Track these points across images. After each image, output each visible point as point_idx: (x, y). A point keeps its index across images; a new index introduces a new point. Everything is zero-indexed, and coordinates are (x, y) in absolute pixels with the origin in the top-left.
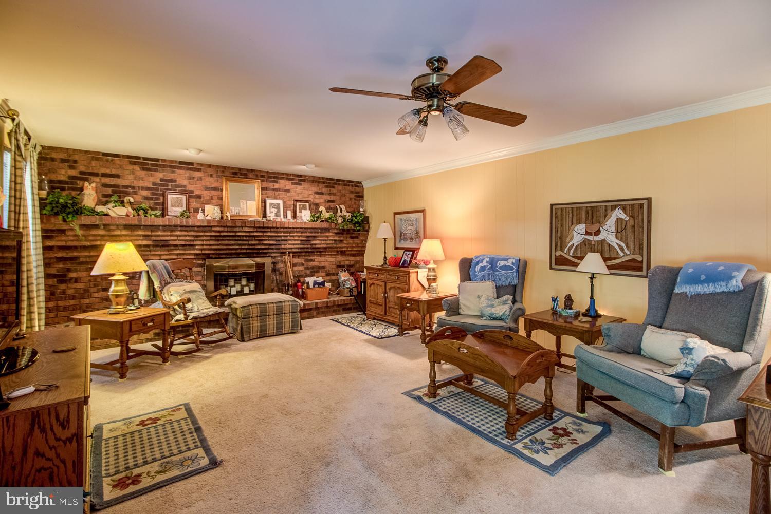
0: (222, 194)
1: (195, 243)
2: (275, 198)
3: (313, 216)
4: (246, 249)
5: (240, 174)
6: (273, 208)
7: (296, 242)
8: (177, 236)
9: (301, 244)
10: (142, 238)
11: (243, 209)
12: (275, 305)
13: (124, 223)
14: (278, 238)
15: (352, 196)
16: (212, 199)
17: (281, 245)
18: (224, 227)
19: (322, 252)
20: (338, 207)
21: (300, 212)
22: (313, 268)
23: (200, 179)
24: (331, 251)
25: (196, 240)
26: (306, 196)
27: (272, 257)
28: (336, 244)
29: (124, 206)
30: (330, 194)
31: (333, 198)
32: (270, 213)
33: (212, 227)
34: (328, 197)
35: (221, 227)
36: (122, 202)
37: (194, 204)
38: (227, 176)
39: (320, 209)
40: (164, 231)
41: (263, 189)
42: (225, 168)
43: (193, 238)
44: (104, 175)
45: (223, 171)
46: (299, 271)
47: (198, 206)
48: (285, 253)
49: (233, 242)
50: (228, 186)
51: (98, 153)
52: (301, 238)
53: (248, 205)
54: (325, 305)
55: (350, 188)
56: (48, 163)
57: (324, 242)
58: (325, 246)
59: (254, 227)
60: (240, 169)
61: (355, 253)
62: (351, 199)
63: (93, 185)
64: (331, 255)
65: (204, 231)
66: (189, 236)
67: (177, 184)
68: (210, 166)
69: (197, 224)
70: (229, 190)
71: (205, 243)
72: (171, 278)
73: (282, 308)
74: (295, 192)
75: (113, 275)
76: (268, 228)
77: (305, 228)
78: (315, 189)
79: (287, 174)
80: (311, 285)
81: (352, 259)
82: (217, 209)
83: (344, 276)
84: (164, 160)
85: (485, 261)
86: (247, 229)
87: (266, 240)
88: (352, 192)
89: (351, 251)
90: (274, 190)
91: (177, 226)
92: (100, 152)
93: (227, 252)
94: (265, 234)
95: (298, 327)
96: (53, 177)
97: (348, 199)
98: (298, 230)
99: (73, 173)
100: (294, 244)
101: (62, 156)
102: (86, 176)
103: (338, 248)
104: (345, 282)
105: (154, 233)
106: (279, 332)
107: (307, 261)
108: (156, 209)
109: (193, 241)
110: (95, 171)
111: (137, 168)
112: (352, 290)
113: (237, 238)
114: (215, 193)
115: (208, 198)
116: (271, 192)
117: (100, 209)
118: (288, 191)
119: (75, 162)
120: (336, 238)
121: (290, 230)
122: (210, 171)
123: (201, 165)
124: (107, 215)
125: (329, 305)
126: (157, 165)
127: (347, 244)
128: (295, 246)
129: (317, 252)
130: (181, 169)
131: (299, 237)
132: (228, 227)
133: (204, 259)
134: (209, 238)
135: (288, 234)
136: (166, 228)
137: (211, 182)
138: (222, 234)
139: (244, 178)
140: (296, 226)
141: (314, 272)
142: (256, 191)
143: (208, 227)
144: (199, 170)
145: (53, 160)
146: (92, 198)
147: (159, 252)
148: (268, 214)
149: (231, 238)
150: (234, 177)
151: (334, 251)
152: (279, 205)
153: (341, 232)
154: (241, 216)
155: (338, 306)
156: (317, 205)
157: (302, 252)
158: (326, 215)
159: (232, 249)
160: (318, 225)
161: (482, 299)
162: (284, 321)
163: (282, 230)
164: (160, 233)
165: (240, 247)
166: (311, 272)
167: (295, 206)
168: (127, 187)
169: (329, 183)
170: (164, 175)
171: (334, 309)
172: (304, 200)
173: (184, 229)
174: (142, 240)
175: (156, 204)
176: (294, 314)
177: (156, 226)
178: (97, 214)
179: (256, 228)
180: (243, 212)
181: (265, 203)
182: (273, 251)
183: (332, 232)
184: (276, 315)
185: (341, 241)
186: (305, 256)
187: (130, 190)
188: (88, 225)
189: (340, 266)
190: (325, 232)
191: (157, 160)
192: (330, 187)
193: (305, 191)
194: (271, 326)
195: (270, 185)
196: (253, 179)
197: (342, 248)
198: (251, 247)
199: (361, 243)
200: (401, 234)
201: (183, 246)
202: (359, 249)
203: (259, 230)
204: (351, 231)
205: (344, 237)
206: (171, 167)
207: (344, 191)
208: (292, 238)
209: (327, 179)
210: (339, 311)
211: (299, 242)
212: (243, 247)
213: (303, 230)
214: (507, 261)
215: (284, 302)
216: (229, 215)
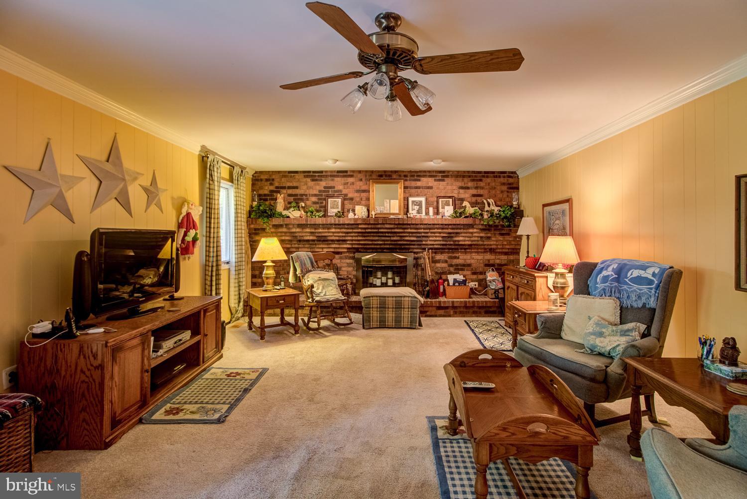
0: (369, 195)
1: (347, 238)
2: (418, 196)
3: (455, 212)
4: (390, 244)
5: (385, 176)
6: (415, 205)
7: (438, 239)
8: (333, 233)
9: (443, 241)
10: (309, 234)
11: (387, 207)
12: (394, 299)
13: (297, 223)
14: (418, 235)
15: (505, 188)
16: (361, 200)
17: (422, 241)
18: (368, 224)
19: (467, 249)
20: (485, 201)
21: (443, 208)
22: (457, 265)
23: (353, 184)
24: (478, 249)
25: (347, 236)
26: (449, 191)
27: (414, 253)
28: (483, 241)
29: (299, 210)
30: (476, 188)
31: (480, 192)
32: (412, 210)
33: (358, 224)
34: (474, 192)
35: (366, 224)
36: (299, 207)
37: (348, 205)
38: (374, 179)
39: (463, 205)
40: (324, 229)
41: (405, 188)
42: (372, 172)
43: (344, 235)
44: (289, 188)
45: (371, 175)
46: (442, 268)
47: (351, 206)
48: (424, 249)
49: (377, 238)
50: (374, 188)
51: (285, 172)
52: (442, 235)
53: (391, 203)
54: (463, 305)
55: (502, 180)
56: (259, 183)
57: (469, 239)
58: (470, 243)
59: (395, 224)
60: (385, 171)
61: (507, 251)
62: (502, 192)
63: (282, 196)
64: (478, 252)
65: (352, 229)
66: (342, 232)
67: (336, 189)
68: (360, 172)
69: (346, 222)
70: (375, 191)
71: (354, 238)
72: (313, 267)
73: (401, 303)
74: (438, 188)
75: (265, 262)
76: (408, 224)
77: (446, 225)
78: (460, 184)
79: (429, 172)
80: (451, 283)
81: (504, 257)
82: (365, 209)
83: (492, 276)
84: (326, 172)
85: (610, 269)
86: (388, 226)
87: (407, 236)
88: (504, 184)
89: (502, 248)
90: (417, 188)
91: (332, 224)
92: (286, 171)
93: (373, 246)
94: (405, 231)
95: (416, 323)
96: (261, 192)
97: (498, 192)
98: (437, 226)
99: (272, 188)
100: (435, 241)
101: (266, 177)
102: (278, 190)
103: (485, 245)
104: (490, 282)
105: (316, 231)
106: (398, 326)
107: (451, 258)
108: (321, 211)
109: (345, 236)
110: (284, 185)
111: (309, 180)
112: (498, 291)
113: (380, 235)
114: (364, 195)
115: (358, 199)
116: (413, 191)
117: (285, 213)
118: (431, 188)
119: (273, 180)
120: (482, 235)
121: (431, 226)
122: (360, 176)
123: (353, 171)
124: (289, 217)
125: (468, 305)
126: (321, 176)
127: (497, 241)
128: (436, 243)
129: (461, 249)
130: (338, 177)
131: (440, 233)
132: (372, 224)
133: (354, 253)
134: (357, 234)
135: (428, 231)
136: (325, 226)
137: (361, 185)
138: (367, 231)
139: (388, 179)
140: (436, 223)
141: (458, 269)
142: (399, 190)
143: (355, 225)
144: (351, 176)
145: (261, 180)
146: (281, 205)
147: (322, 246)
148: (410, 211)
149: (375, 235)
150: (380, 179)
151: (481, 249)
152: (421, 202)
153: (488, 228)
154: (385, 214)
155: (480, 307)
156: (462, 200)
157: (445, 249)
158: (470, 210)
159: (377, 244)
160: (462, 221)
161: (592, 322)
162: (402, 315)
163: (422, 226)
164: (320, 230)
165: (383, 243)
166: (455, 269)
167: (438, 202)
168: (302, 195)
169: (476, 176)
170: (326, 183)
171: (473, 310)
172: (448, 195)
173: (337, 226)
174: (310, 236)
175: (321, 207)
176: (414, 310)
177: (317, 225)
178: (283, 216)
179: (397, 224)
180: (387, 210)
181: (408, 201)
182: (415, 247)
183: (477, 229)
184: (395, 308)
185: (489, 238)
186: (448, 253)
187: (304, 197)
188: (277, 225)
189: (488, 265)
190: (468, 229)
191: (322, 172)
192: (477, 180)
193: (450, 187)
194: (390, 319)
195: (413, 184)
196: (397, 179)
197: (491, 245)
198: (393, 243)
199: (513, 240)
200: (549, 230)
201: (338, 241)
202: (511, 247)
203: (399, 226)
204: (500, 227)
205: (491, 234)
206: (331, 176)
207: (493, 184)
208: (433, 235)
209: (474, 172)
210: (480, 313)
211: (440, 239)
212: (386, 243)
213: (444, 226)
214: (645, 270)
215: (404, 297)
216: (373, 213)
